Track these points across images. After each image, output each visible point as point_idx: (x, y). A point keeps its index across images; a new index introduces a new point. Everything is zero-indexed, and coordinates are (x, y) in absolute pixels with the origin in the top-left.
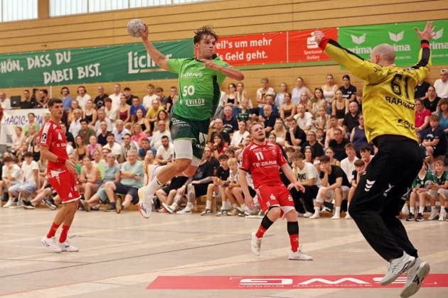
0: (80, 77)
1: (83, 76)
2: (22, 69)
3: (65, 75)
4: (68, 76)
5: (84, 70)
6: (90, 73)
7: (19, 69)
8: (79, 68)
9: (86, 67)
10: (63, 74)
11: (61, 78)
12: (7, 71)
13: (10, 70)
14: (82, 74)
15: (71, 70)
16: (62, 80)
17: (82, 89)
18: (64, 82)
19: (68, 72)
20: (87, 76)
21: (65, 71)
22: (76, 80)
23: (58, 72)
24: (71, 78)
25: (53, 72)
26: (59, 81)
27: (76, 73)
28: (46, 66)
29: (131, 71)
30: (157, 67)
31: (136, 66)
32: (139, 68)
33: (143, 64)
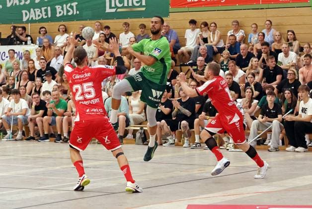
0: (58, 15)
1: (61, 14)
2: (1, 7)
3: (44, 13)
4: (47, 14)
5: (62, 9)
6: (68, 11)
8: (57, 7)
9: (65, 5)
10: (41, 12)
11: (39, 16)
14: (60, 13)
15: (49, 8)
16: (40, 17)
17: (62, 27)
18: (42, 20)
19: (46, 11)
20: (65, 14)
21: (43, 9)
22: (54, 18)
23: (36, 10)
24: (49, 16)
25: (32, 10)
26: (37, 18)
27: (54, 11)
28: (25, 4)
29: (108, 10)
30: (133, 6)
31: (113, 5)
32: (116, 7)
33: (120, 3)
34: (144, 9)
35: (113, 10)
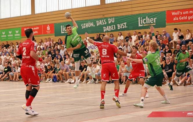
0: (118, 28)
1: (120, 28)
2: (94, 26)
3: (112, 28)
4: (114, 28)
5: (120, 26)
6: (123, 27)
7: (93, 26)
8: (118, 25)
9: (121, 24)
10: (111, 27)
11: (110, 29)
12: (88, 27)
13: (89, 27)
14: (119, 27)
15: (114, 25)
16: (111, 30)
17: (120, 33)
18: (112, 31)
19: (113, 27)
20: (121, 28)
21: (112, 26)
22: (117, 30)
23: (109, 27)
24: (115, 29)
25: (107, 27)
26: (110, 30)
27: (117, 27)
28: (104, 24)
29: (140, 25)
30: (150, 23)
31: (142, 23)
32: (143, 24)
33: (145, 22)
34: (155, 24)
35: (142, 25)
